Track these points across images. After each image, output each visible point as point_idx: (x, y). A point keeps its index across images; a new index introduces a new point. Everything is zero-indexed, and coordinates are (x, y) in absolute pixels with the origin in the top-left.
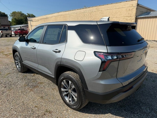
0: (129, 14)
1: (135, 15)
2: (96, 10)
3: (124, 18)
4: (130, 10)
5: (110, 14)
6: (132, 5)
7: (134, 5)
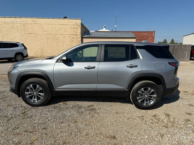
0: (74, 32)
1: (80, 34)
2: (32, 23)
3: (70, 36)
4: (74, 28)
5: (52, 29)
6: (77, 23)
7: (78, 24)
